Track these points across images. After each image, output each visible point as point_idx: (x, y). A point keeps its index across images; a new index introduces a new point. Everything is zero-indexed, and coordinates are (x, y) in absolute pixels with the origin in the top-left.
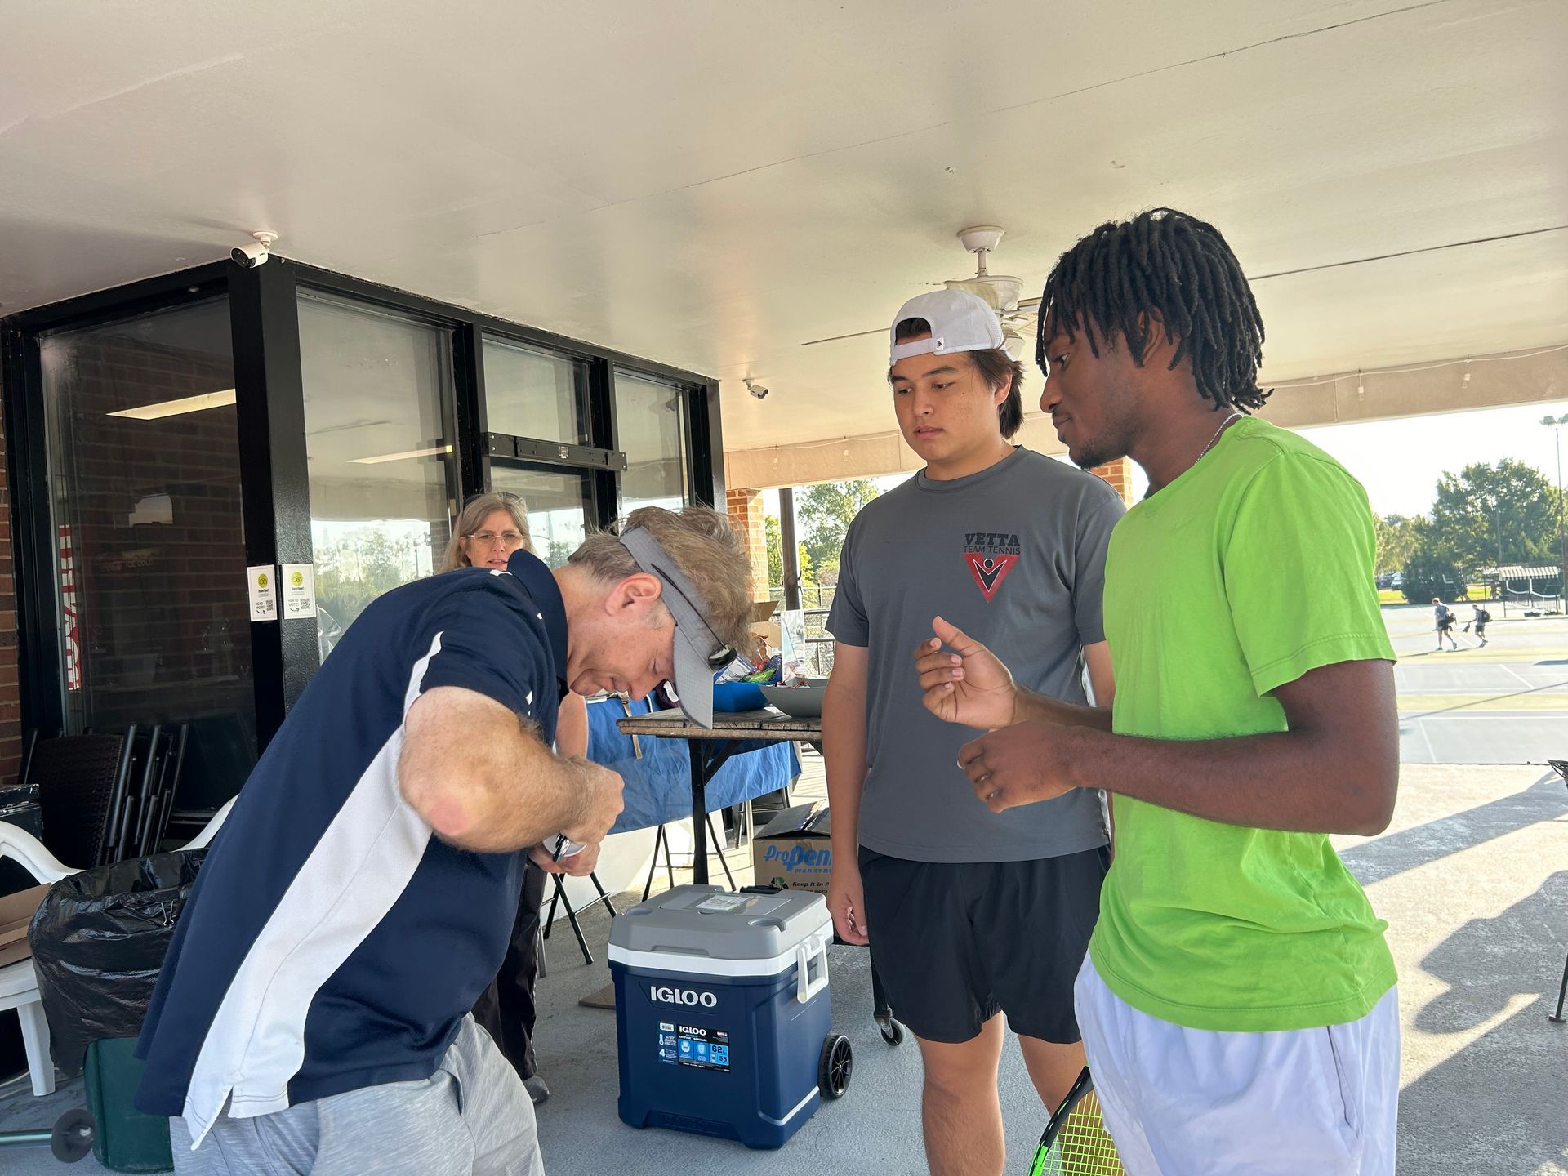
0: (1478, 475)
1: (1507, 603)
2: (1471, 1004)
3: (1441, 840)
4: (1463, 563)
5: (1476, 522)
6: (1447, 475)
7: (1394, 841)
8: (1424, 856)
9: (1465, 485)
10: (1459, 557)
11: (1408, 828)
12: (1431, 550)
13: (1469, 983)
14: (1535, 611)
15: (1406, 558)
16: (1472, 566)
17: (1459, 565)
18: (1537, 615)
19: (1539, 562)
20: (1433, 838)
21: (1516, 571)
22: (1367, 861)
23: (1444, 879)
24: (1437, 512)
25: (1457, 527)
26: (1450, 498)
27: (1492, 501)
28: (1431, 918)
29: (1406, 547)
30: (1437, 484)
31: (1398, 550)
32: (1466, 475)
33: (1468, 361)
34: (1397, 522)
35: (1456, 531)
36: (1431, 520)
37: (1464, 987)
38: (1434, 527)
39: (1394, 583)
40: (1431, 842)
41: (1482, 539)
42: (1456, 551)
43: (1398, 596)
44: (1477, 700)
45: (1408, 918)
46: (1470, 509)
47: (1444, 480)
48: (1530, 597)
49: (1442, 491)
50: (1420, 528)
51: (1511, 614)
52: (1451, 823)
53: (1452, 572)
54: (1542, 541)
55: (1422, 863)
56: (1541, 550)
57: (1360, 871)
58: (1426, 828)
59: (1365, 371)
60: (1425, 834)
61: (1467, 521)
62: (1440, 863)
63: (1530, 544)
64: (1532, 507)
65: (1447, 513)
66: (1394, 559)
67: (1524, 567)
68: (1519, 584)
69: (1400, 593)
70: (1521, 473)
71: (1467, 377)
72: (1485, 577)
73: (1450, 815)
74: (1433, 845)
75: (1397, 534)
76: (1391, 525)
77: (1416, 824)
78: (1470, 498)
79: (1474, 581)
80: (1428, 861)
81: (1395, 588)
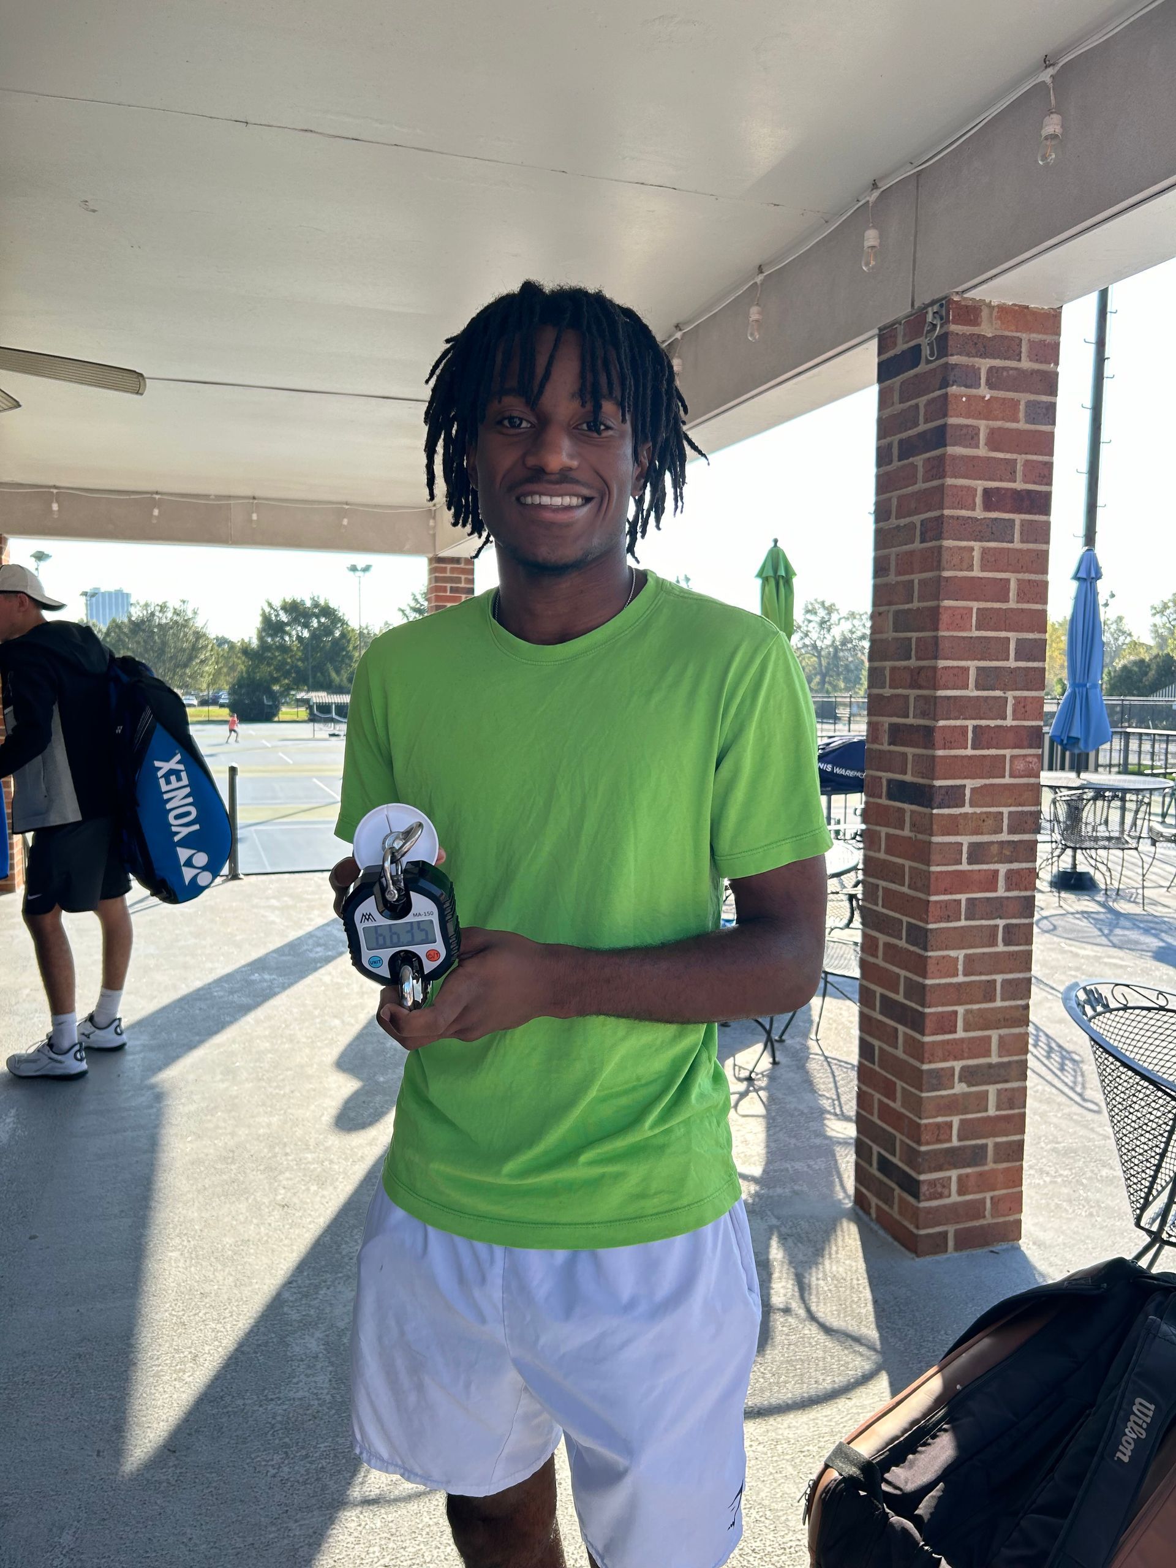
0: (294, 609)
1: (316, 725)
2: (388, 1098)
3: (326, 946)
4: (280, 686)
5: (292, 651)
6: (270, 605)
7: (286, 952)
8: (316, 963)
9: (284, 617)
10: (276, 681)
11: (295, 937)
12: (255, 673)
13: (382, 1079)
14: (337, 733)
15: (232, 678)
16: (288, 688)
17: (276, 688)
18: (338, 735)
19: (340, 690)
20: (319, 945)
21: (319, 697)
22: (270, 974)
23: (338, 983)
24: (261, 639)
25: (277, 654)
26: (271, 627)
27: (306, 634)
28: (337, 1022)
29: (232, 668)
30: (261, 612)
31: (225, 670)
32: (284, 608)
33: (347, 507)
34: (224, 643)
35: (276, 657)
36: (255, 643)
37: (377, 1083)
38: (258, 651)
39: (221, 701)
40: (319, 949)
41: (297, 666)
42: (275, 675)
43: (224, 713)
44: (296, 811)
45: (318, 1026)
46: (287, 638)
47: (267, 610)
48: (332, 720)
49: (266, 619)
50: (246, 651)
51: (318, 735)
52: (329, 929)
53: (272, 695)
54: (342, 672)
55: (316, 969)
56: (341, 680)
57: (265, 984)
58: (310, 935)
59: (260, 498)
60: (310, 942)
61: (284, 649)
62: (330, 967)
63: (333, 675)
64: (336, 642)
65: (269, 640)
66: (222, 677)
67: (328, 693)
68: (324, 708)
69: (226, 711)
70: (327, 611)
71: (345, 522)
72: (298, 700)
73: (325, 921)
74: (320, 952)
75: (226, 655)
76: (219, 645)
77: (301, 933)
78: (288, 628)
79: (287, 703)
80: (321, 967)
81: (222, 706)
